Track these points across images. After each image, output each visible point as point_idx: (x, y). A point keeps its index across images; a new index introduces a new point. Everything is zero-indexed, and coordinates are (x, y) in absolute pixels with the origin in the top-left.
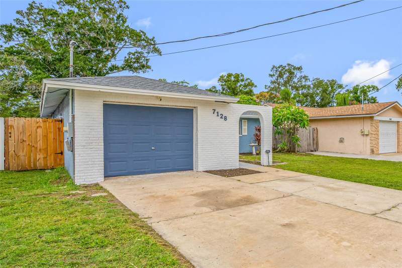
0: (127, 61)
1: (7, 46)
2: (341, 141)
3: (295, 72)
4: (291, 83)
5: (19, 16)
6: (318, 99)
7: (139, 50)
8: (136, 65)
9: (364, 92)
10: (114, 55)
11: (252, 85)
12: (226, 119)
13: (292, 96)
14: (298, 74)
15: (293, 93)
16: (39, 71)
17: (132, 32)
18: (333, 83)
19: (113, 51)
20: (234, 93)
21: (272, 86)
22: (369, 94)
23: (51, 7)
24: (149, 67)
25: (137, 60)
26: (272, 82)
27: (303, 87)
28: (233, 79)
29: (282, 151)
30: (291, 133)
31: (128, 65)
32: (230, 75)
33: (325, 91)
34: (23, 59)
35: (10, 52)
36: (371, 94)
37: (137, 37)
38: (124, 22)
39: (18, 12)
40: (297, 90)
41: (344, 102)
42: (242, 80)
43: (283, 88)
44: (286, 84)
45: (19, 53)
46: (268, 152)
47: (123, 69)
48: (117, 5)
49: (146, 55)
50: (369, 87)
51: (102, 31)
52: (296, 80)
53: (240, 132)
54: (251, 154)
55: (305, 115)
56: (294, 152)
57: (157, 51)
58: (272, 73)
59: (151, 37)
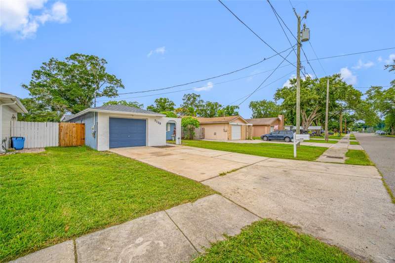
0: (105, 91)
1: (37, 82)
2: (215, 134)
3: (197, 98)
4: (194, 103)
5: (44, 66)
6: (208, 112)
7: (112, 85)
8: (110, 93)
9: (232, 109)
10: (98, 88)
11: (173, 104)
12: (160, 124)
13: (195, 110)
14: (198, 99)
15: (195, 109)
16: (57, 96)
17: (109, 76)
18: (216, 104)
19: (98, 86)
20: (163, 108)
21: (184, 105)
22: (234, 110)
23: (63, 61)
24: (117, 95)
25: (111, 91)
26: (184, 103)
27: (201, 106)
28: (163, 101)
29: (187, 139)
30: (192, 130)
31: (106, 93)
32: (161, 99)
33: (212, 108)
34: (48, 90)
35: (39, 85)
36: (235, 110)
37: (111, 79)
38: (104, 70)
39: (43, 63)
40: (198, 107)
41: (221, 115)
42: (168, 102)
43: (190, 106)
44: (191, 104)
45: (44, 86)
46: (179, 138)
47: (103, 95)
48: (100, 62)
49: (116, 88)
50: (234, 107)
51: (93, 75)
52: (197, 102)
53: (167, 130)
54: (172, 140)
55: (198, 122)
56: (193, 139)
57: (122, 86)
58: (184, 98)
59: (119, 79)
